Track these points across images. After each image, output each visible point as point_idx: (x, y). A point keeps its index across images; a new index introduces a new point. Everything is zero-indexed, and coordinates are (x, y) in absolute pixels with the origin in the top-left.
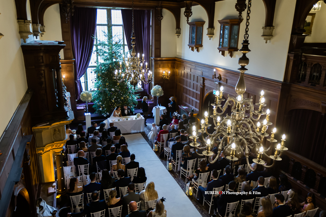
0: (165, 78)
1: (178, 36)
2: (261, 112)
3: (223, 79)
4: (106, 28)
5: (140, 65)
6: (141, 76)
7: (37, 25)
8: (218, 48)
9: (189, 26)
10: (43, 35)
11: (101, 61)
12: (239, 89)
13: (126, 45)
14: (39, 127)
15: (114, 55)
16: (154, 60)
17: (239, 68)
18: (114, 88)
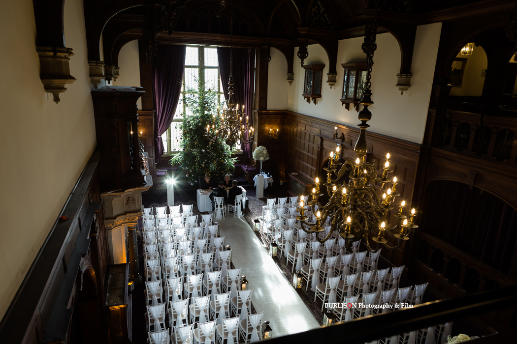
0: (272, 137)
1: (290, 83)
2: (385, 179)
3: (346, 139)
4: (196, 71)
5: (239, 119)
6: (240, 133)
7: (110, 67)
8: (340, 100)
9: (304, 70)
10: (116, 79)
11: (189, 113)
12: (358, 151)
13: (222, 93)
14: (109, 193)
15: (206, 105)
16: (257, 114)
17: (359, 124)
18: (204, 149)
